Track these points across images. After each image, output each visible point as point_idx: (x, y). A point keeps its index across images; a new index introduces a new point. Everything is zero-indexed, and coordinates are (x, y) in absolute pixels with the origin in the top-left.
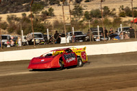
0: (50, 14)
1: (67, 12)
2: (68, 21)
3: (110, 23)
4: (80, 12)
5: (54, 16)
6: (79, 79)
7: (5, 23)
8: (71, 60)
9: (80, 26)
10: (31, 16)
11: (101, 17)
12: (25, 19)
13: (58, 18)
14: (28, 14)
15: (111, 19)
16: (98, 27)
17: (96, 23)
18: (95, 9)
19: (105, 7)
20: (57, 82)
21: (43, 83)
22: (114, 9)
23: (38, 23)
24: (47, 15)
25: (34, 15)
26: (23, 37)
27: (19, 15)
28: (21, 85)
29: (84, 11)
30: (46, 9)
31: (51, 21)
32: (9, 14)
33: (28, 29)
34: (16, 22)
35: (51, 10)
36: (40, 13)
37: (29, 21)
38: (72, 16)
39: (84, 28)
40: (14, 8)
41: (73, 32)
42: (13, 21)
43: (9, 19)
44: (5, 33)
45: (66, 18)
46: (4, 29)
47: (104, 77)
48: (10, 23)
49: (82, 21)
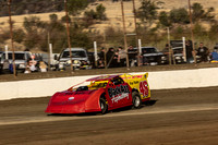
0: (99, 16)
1: (129, 12)
2: (131, 29)
3: (205, 33)
4: (152, 14)
5: (106, 19)
6: (151, 131)
7: (20, 30)
8: (119, 98)
9: (152, 38)
10: (66, 19)
11: (188, 23)
12: (55, 25)
13: (113, 23)
14: (61, 15)
15: (206, 26)
16: (184, 39)
17: (180, 32)
18: (178, 8)
19: (196, 4)
20: (113, 135)
21: (89, 138)
22: (212, 9)
23: (78, 33)
24: (95, 17)
25: (71, 17)
26: (52, 55)
27: (45, 17)
28: (49, 139)
29: (159, 11)
30: (92, 8)
31: (101, 28)
32: (27, 16)
33: (60, 41)
34: (39, 30)
35: (101, 9)
36: (82, 15)
37: (62, 28)
38: (138, 20)
39: (159, 41)
40: (35, 4)
41: (140, 48)
42: (33, 28)
43: (27, 24)
44: (20, 49)
45: (127, 24)
46: (19, 42)
47: (194, 127)
48: (30, 31)
49: (154, 29)
